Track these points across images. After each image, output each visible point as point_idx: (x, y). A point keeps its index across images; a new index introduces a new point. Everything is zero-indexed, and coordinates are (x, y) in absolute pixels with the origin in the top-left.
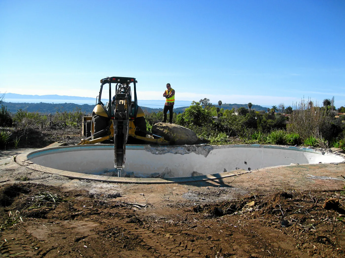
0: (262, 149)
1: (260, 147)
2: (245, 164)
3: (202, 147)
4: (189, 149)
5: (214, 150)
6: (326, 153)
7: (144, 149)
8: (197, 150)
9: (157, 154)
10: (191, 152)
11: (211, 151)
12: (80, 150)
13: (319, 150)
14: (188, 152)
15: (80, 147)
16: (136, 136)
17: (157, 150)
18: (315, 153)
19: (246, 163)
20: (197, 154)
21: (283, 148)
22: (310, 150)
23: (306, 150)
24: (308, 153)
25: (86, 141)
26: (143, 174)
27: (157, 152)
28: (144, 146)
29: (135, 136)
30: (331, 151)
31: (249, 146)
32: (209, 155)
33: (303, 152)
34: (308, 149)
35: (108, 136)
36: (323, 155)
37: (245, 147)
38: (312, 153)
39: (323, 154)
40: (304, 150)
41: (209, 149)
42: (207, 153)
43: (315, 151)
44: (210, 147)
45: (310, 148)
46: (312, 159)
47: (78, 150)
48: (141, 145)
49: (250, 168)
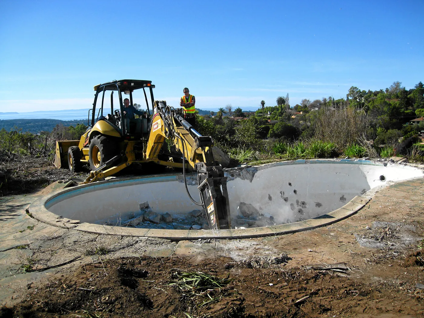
0: (308, 165)
1: (305, 163)
2: (290, 186)
3: (245, 169)
4: (232, 173)
5: (258, 172)
6: (388, 164)
7: (177, 180)
8: (241, 174)
9: (194, 185)
10: (236, 177)
11: (255, 174)
12: (94, 191)
13: (378, 161)
14: (232, 178)
15: (93, 186)
16: (159, 160)
17: (193, 179)
18: (375, 165)
19: (290, 184)
20: (242, 179)
21: (334, 162)
22: (367, 162)
23: (363, 162)
24: (365, 165)
25: (98, 173)
26: (178, 214)
27: (194, 183)
28: (176, 175)
29: (158, 162)
30: (393, 161)
31: (293, 163)
32: (254, 178)
33: (358, 165)
34: (364, 161)
35: (124, 163)
36: (385, 167)
37: (289, 165)
38: (370, 165)
39: (385, 165)
40: (359, 162)
41: (253, 171)
42: (251, 176)
43: (374, 163)
44: (253, 169)
45: (366, 159)
46: (370, 173)
47: (91, 191)
48: (172, 174)
49: (296, 190)
